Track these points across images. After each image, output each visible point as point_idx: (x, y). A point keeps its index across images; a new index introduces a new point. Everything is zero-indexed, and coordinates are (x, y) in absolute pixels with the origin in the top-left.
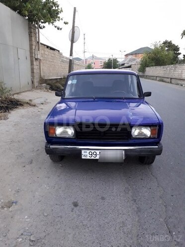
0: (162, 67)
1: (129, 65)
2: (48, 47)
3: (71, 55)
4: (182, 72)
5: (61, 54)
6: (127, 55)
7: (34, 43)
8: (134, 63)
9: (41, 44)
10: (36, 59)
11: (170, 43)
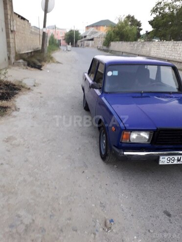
0: (129, 43)
1: (91, 37)
2: (19, 16)
3: (44, 26)
4: (150, 49)
5: (29, 24)
6: (88, 27)
7: (9, 12)
8: (96, 36)
9: (15, 13)
10: (12, 31)
11: (133, 17)
